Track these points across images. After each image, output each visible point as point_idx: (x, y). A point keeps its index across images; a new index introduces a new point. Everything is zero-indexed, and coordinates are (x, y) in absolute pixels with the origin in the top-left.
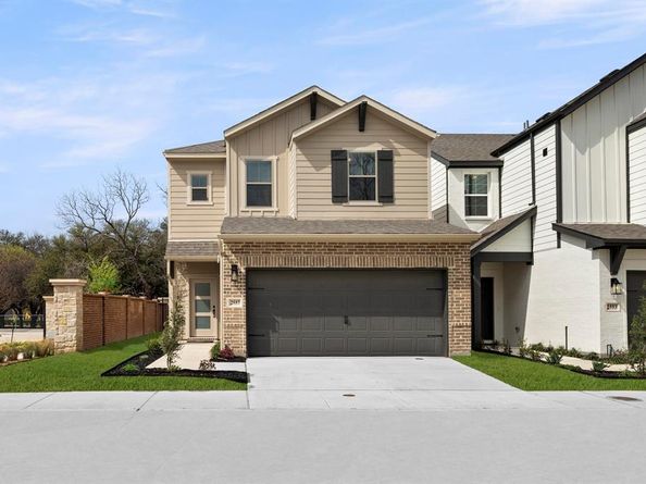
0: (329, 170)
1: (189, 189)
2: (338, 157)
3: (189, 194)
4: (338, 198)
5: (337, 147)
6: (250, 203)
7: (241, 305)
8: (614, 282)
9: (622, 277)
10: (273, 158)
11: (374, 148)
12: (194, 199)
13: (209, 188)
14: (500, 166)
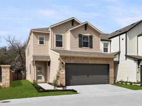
0: (78, 39)
1: (38, 41)
2: (80, 36)
3: (39, 42)
4: (80, 46)
5: (80, 33)
6: (57, 46)
7: (64, 72)
8: (138, 67)
9: (140, 66)
10: (63, 34)
11: (88, 35)
12: (40, 43)
13: (44, 41)
14: (111, 41)
